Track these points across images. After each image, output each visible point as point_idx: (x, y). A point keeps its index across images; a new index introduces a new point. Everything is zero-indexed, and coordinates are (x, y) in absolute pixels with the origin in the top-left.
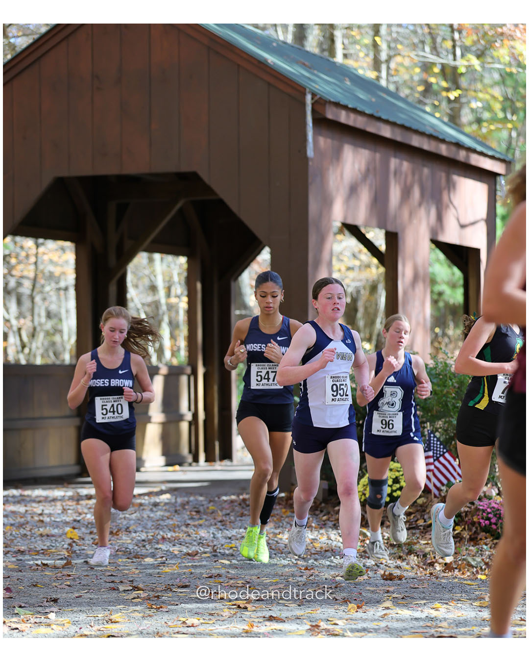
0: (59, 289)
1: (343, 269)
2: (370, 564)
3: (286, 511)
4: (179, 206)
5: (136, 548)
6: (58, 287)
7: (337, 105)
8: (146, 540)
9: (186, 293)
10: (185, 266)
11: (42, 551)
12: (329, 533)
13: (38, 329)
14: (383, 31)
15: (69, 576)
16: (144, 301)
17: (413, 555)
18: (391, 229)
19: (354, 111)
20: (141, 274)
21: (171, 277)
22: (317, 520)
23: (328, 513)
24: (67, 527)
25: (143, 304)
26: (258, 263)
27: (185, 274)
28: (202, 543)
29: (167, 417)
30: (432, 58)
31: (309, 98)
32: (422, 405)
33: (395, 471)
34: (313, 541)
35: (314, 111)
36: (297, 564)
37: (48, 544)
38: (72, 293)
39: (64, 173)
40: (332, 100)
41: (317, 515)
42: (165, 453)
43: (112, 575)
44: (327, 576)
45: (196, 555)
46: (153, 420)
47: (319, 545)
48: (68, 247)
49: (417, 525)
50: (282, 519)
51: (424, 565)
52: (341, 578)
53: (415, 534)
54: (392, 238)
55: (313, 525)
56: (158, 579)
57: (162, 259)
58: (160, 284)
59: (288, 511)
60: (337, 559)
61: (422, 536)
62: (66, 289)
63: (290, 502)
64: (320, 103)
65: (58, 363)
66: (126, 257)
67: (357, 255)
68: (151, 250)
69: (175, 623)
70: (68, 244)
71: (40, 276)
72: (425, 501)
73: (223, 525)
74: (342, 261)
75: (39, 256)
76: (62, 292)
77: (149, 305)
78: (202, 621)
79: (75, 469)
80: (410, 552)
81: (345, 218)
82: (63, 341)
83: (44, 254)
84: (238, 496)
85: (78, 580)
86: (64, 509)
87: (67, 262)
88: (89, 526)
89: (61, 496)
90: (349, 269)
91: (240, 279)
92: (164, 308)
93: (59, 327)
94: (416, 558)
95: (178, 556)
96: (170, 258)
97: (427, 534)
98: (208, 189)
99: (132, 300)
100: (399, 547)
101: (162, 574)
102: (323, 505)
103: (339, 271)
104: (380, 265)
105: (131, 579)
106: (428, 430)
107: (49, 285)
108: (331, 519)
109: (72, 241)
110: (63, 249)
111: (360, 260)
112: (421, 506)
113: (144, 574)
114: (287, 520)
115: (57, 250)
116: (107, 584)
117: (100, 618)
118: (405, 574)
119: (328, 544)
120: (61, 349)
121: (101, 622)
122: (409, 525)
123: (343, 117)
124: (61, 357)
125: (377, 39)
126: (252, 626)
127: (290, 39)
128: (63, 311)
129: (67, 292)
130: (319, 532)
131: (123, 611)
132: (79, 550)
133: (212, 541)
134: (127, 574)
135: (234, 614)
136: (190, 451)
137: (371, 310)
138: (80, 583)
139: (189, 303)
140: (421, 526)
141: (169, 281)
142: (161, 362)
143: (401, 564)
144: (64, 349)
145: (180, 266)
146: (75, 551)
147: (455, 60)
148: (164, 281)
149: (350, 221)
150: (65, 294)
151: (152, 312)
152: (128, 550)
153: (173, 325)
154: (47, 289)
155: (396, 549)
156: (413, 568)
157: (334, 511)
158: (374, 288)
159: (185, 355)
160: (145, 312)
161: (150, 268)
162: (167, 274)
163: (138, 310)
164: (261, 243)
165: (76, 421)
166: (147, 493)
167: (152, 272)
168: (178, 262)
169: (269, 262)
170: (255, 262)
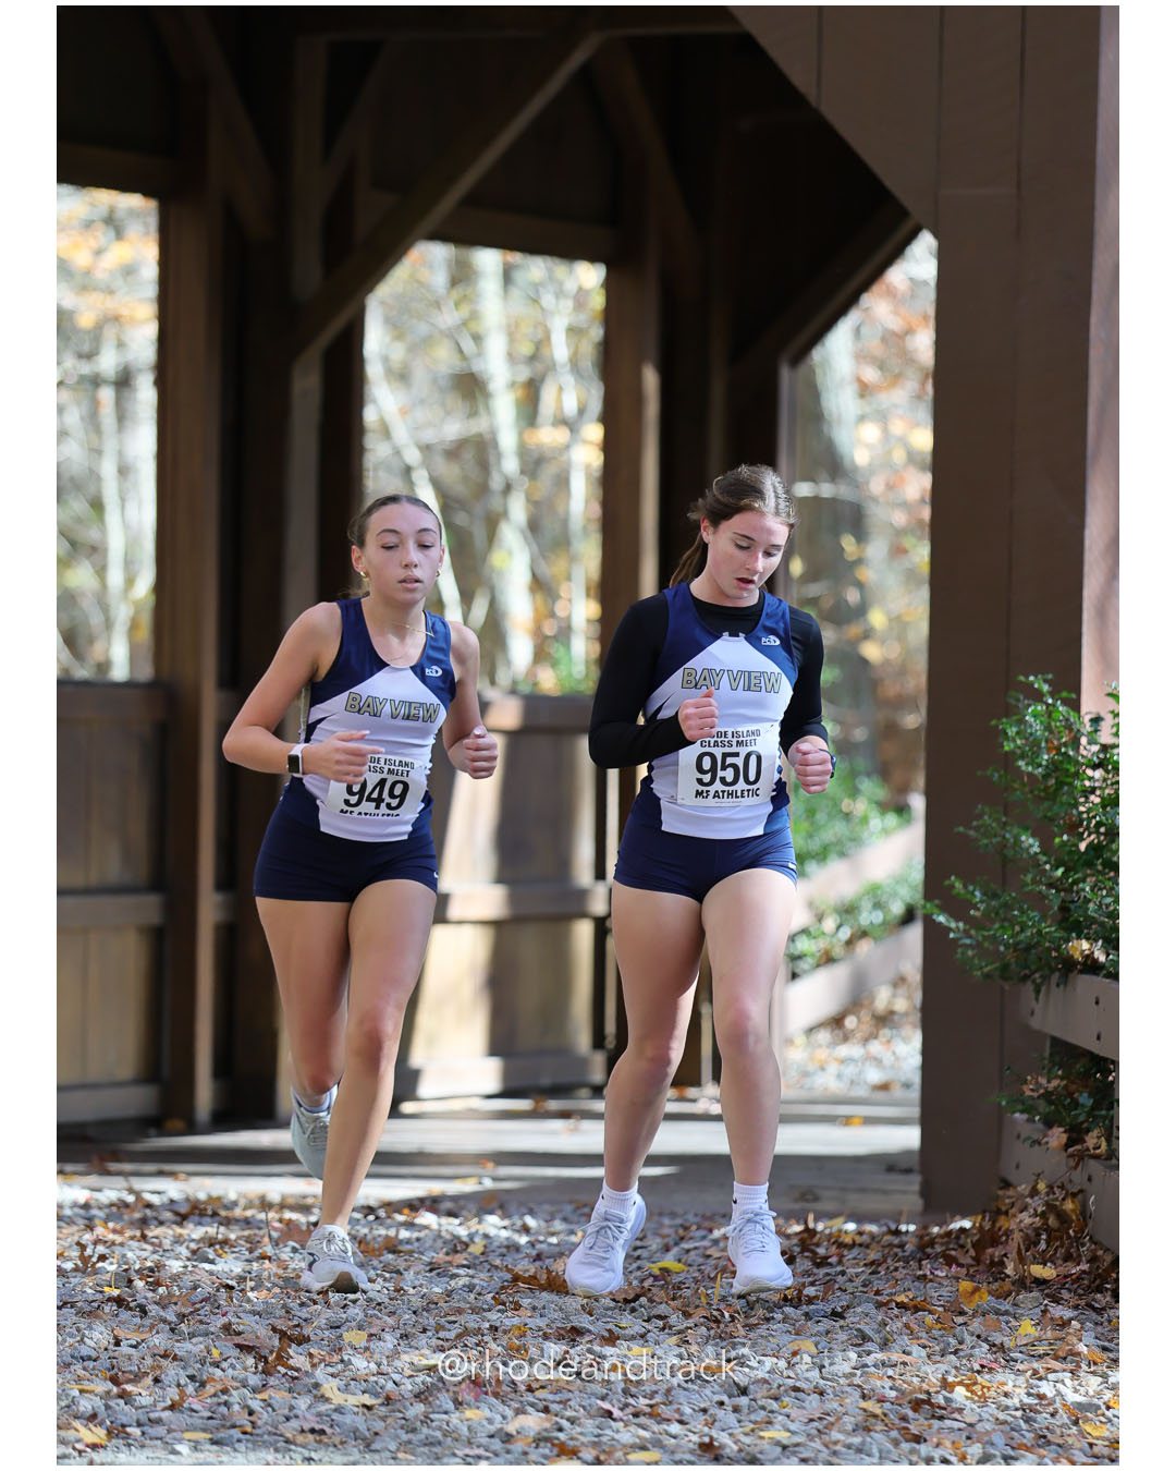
0: (96, 381)
3: (976, 1290)
4: (577, 59)
6: (86, 369)
9: (596, 405)
10: (598, 301)
16: (429, 436)
20: (420, 328)
21: (542, 343)
22: (1099, 1329)
25: (426, 449)
26: (891, 293)
27: (597, 333)
29: (513, 899)
38: (146, 394)
41: (1099, 1311)
42: (501, 1043)
46: (454, 911)
48: (132, 213)
50: (960, 1320)
55: (1082, 1348)
57: (507, 276)
58: (498, 369)
59: (984, 1286)
62: (124, 381)
63: (997, 1252)
65: (81, 673)
66: (364, 259)
68: (464, 232)
70: (135, 206)
76: (107, 395)
77: (454, 452)
79: (137, 1100)
82: (104, 585)
86: (85, 1259)
87: (129, 271)
89: (75, 1205)
91: (817, 354)
92: (510, 465)
93: (93, 534)
96: (536, 268)
99: (386, 432)
109: (147, 193)
110: (113, 223)
114: (976, 1325)
120: (96, 619)
124: (97, 652)
128: (108, 469)
129: (126, 394)
130: (1105, 1376)
132: (139, 1424)
136: (598, 1041)
139: (608, 446)
141: (533, 358)
142: (493, 682)
144: (108, 625)
145: (580, 298)
146: (123, 1426)
148: (511, 357)
151: (465, 479)
153: (546, 533)
159: (587, 653)
160: (436, 484)
161: (457, 305)
162: (526, 329)
163: (408, 470)
164: (903, 214)
165: (149, 908)
166: (422, 1200)
167: (464, 324)
168: (570, 286)
169: (930, 295)
170: (876, 288)
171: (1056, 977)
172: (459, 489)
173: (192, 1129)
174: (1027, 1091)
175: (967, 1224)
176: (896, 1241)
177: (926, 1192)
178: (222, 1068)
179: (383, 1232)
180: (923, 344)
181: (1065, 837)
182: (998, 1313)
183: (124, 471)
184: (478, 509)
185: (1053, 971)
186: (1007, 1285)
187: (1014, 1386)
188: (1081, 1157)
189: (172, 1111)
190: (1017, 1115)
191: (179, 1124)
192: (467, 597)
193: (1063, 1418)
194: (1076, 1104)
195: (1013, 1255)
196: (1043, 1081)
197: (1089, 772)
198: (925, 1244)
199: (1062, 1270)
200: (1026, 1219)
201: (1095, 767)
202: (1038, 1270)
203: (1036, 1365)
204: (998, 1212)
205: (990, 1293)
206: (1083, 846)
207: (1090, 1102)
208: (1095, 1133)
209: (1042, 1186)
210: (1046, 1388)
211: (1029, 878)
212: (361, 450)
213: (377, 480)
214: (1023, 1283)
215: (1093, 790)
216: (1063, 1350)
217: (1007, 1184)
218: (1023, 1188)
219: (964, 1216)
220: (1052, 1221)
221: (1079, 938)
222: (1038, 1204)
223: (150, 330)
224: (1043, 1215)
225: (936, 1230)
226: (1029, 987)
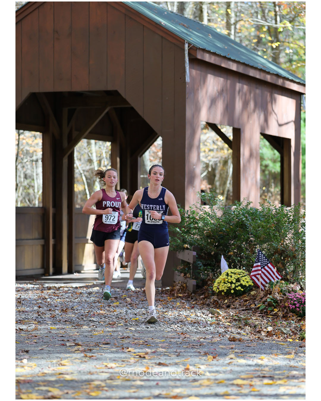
0: (32, 161)
1: (207, 150)
2: (221, 331)
4: (106, 111)
5: (77, 320)
6: (31, 159)
7: (204, 50)
8: (84, 315)
9: (110, 164)
10: (110, 148)
11: (20, 321)
12: (196, 312)
13: (19, 185)
14: (232, 5)
15: (36, 336)
16: (84, 169)
17: (248, 326)
18: (236, 126)
19: (214, 54)
20: (82, 152)
21: (101, 154)
22: (189, 304)
23: (196, 300)
24: (35, 306)
25: (84, 171)
26: (155, 146)
27: (110, 153)
28: (119, 317)
30: (263, 22)
31: (186, 46)
32: (254, 234)
33: (237, 275)
34: (187, 316)
35: (189, 54)
36: (176, 330)
37: (23, 317)
38: (40, 163)
39: (36, 90)
40: (201, 47)
41: (189, 301)
43: (62, 336)
44: (194, 338)
45: (114, 324)
47: (190, 319)
48: (38, 135)
49: (250, 307)
50: (168, 303)
51: (255, 332)
52: (203, 340)
53: (249, 313)
54: (237, 132)
55: (187, 307)
56: (91, 339)
57: (96, 143)
58: (95, 158)
59: (171, 297)
60: (201, 328)
61: (254, 315)
62: (37, 161)
63: (173, 292)
64: (193, 49)
65: (31, 206)
66: (74, 142)
67: (216, 142)
68: (89, 138)
69: (101, 366)
70: (38, 134)
71: (21, 152)
72: (255, 293)
73: (131, 307)
74: (206, 145)
75: (20, 140)
76: (34, 163)
77: (87, 171)
78: (117, 365)
79: (41, 271)
80: (246, 324)
81: (208, 119)
82: (34, 192)
83: (23, 139)
84: (141, 289)
85: (41, 339)
87: (37, 144)
88: (49, 306)
89: (31, 287)
90: (210, 150)
91: (144, 155)
93: (33, 184)
94: (249, 328)
95: (103, 325)
96: (101, 143)
97: (256, 313)
98: (125, 101)
99: (78, 168)
100: (239, 321)
101: (93, 336)
102: (193, 294)
103: (205, 151)
104: (229, 148)
105: (74, 339)
106: (258, 250)
107: (26, 158)
108: (198, 303)
109: (40, 132)
110: (35, 137)
111: (217, 145)
112: (253, 296)
113: (82, 336)
114: (170, 303)
115: (31, 137)
116: (59, 342)
117: (54, 363)
118: (243, 338)
119: (195, 318)
120: (33, 197)
121: (55, 365)
122: (246, 308)
123: (207, 58)
124: (33, 202)
125: (229, 10)
126: (148, 368)
127: (175, 10)
128: (35, 174)
129: (37, 163)
130: (190, 311)
131: (69, 359)
132: (43, 321)
133: (125, 316)
134: (72, 336)
135: (137, 361)
137: (224, 176)
138: (43, 341)
140: (253, 308)
141: (100, 156)
143: (240, 332)
144: (35, 198)
145: (107, 147)
146: (40, 321)
147: (276, 23)
148: (97, 156)
149: (211, 121)
150: (36, 164)
151: (90, 175)
152: (72, 321)
154: (25, 160)
155: (238, 322)
156: (248, 334)
157: (200, 298)
158: (225, 162)
160: (85, 176)
161: (88, 149)
162: (99, 152)
163: (81, 174)
164: (156, 134)
165: (42, 242)
166: (85, 286)
167: (89, 151)
168: (106, 145)
169: (161, 146)
170: (153, 145)
171: (182, 250)
172: (89, 177)
173: (49, 275)
174: (178, 269)
175: (169, 288)
176: (158, 291)
177: (162, 283)
178: (54, 266)
179: (79, 291)
180: (160, 154)
181: (183, 229)
182: (174, 302)
183: (37, 175)
184: (92, 180)
185: (182, 249)
186: (175, 297)
187: (176, 313)
188: (186, 278)
189: (46, 272)
190: (176, 272)
191: (47, 275)
192: (90, 193)
193: (184, 317)
194: (185, 270)
195: (176, 293)
196: (180, 267)
197: (187, 219)
198: (162, 292)
199: (183, 295)
200: (178, 287)
201: (187, 218)
202: (180, 295)
203: (180, 309)
204: (174, 286)
205: (172, 298)
206: (186, 230)
207: (187, 269)
208: (188, 274)
209: (180, 282)
210: (181, 313)
211: (178, 235)
212: (74, 171)
213: (77, 175)
214: (178, 297)
215: (187, 222)
216: (184, 307)
217: (175, 282)
218: (177, 282)
219: (168, 287)
220: (182, 287)
221: (186, 244)
222: (180, 285)
223: (41, 153)
224: (180, 287)
225: (164, 289)
226: (178, 252)
